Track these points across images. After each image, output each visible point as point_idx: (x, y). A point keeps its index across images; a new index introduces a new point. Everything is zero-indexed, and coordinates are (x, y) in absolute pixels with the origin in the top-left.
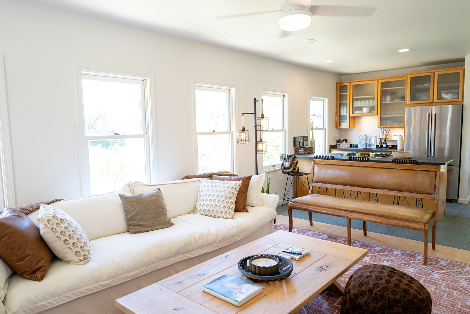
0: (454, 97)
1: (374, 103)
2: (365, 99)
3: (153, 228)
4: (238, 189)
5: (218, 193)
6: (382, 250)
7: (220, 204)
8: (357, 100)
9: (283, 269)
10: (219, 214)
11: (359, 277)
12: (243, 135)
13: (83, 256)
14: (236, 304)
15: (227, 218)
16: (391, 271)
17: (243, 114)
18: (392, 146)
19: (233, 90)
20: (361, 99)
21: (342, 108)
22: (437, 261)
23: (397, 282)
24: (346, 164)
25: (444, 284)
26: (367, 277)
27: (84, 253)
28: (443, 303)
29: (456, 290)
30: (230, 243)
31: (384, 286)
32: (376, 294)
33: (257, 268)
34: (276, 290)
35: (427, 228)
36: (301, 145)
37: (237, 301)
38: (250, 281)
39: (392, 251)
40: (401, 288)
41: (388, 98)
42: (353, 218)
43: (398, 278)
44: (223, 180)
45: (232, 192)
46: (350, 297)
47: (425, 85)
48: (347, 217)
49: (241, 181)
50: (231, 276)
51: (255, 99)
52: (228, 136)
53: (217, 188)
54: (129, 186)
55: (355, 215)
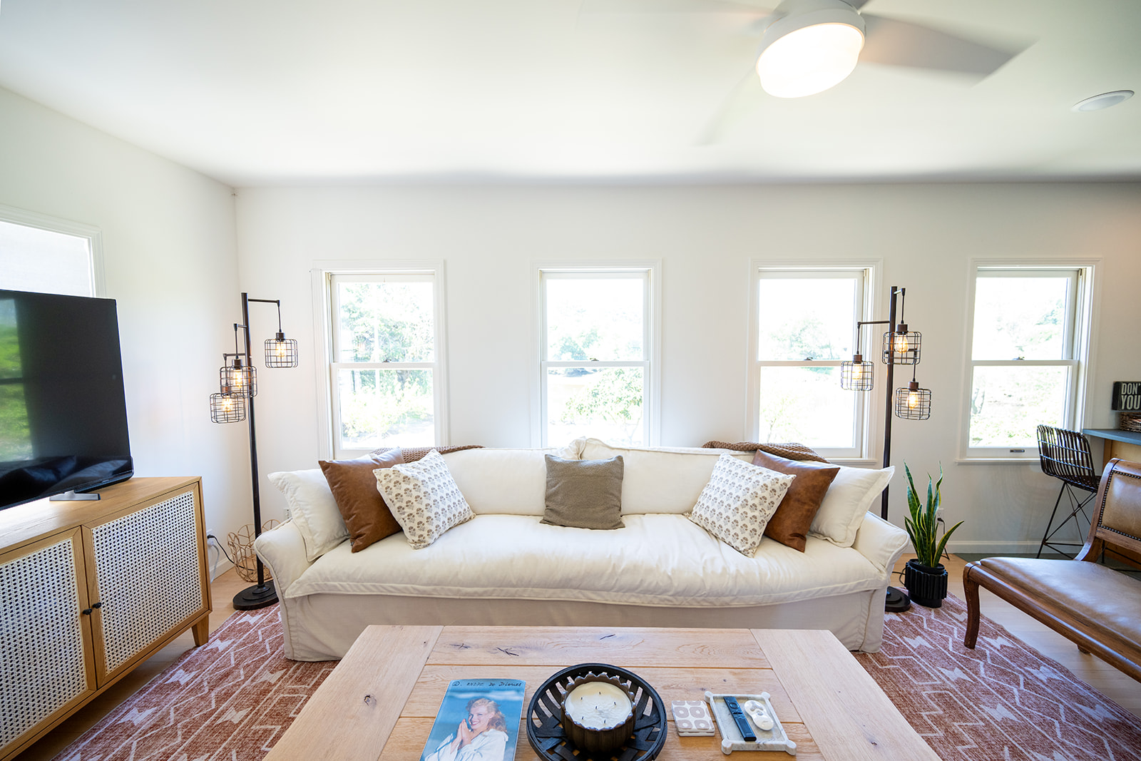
4: (781, 493)
5: (733, 490)
10: (723, 535)
12: (857, 372)
13: (419, 537)
15: (737, 548)
17: (860, 324)
19: (872, 271)
27: (422, 533)
45: (760, 494)
51: (895, 288)
54: (578, 443)
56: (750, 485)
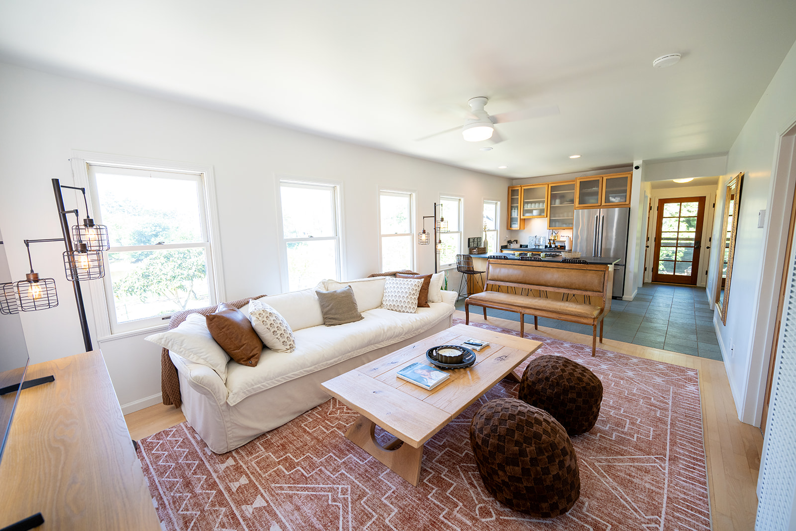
0: (622, 200)
1: (544, 206)
2: (535, 202)
3: (346, 321)
4: (420, 287)
5: (403, 290)
6: (553, 343)
7: (405, 300)
8: (528, 203)
9: (467, 359)
10: (404, 309)
11: (536, 366)
12: (424, 237)
13: (289, 345)
14: (428, 388)
15: (411, 312)
16: (565, 361)
17: (424, 217)
18: (561, 246)
19: (414, 194)
20: (531, 203)
21: (513, 211)
22: (604, 353)
23: (571, 371)
24: (519, 264)
25: (611, 374)
26: (544, 367)
27: (290, 343)
28: (611, 390)
29: (622, 379)
30: (414, 335)
31: (560, 374)
32: (552, 381)
33: (443, 357)
34: (462, 376)
35: (596, 323)
36: (475, 245)
37: (429, 386)
38: (438, 369)
39: (562, 344)
40: (575, 377)
41: (558, 201)
42: (525, 313)
43: (572, 367)
44: (406, 278)
45: (415, 289)
46: (528, 385)
47: (594, 189)
48: (521, 313)
49: (423, 279)
50: (420, 364)
51: (435, 204)
52: (409, 238)
53: (402, 286)
54: (323, 283)
55: (528, 311)
56: (409, 286)
